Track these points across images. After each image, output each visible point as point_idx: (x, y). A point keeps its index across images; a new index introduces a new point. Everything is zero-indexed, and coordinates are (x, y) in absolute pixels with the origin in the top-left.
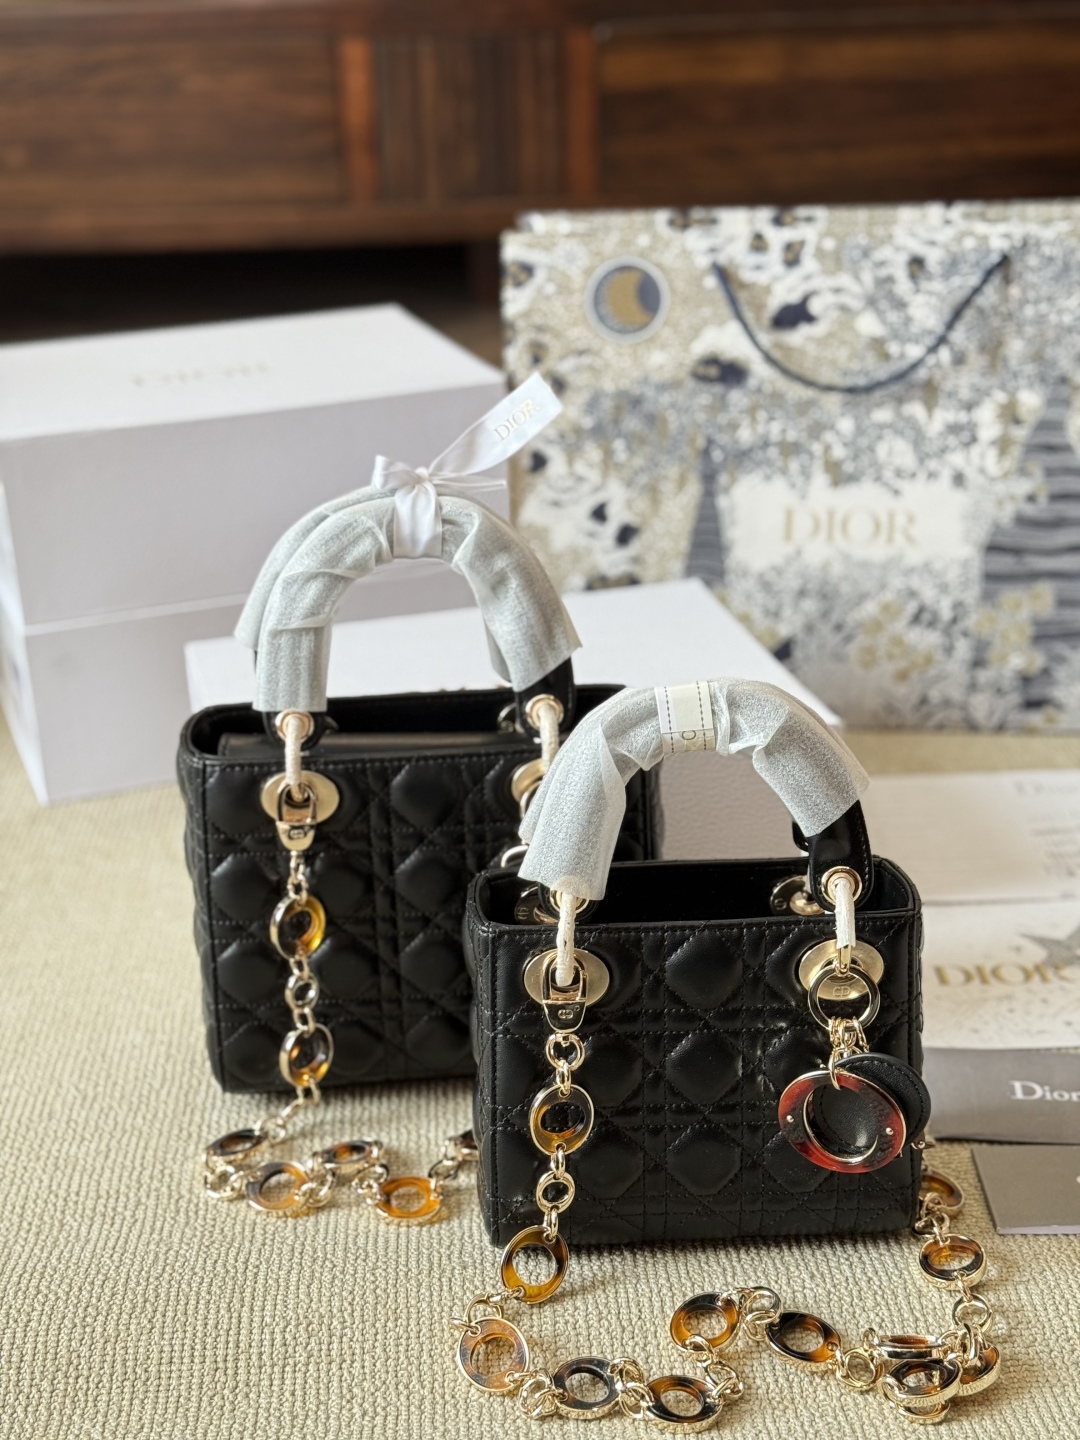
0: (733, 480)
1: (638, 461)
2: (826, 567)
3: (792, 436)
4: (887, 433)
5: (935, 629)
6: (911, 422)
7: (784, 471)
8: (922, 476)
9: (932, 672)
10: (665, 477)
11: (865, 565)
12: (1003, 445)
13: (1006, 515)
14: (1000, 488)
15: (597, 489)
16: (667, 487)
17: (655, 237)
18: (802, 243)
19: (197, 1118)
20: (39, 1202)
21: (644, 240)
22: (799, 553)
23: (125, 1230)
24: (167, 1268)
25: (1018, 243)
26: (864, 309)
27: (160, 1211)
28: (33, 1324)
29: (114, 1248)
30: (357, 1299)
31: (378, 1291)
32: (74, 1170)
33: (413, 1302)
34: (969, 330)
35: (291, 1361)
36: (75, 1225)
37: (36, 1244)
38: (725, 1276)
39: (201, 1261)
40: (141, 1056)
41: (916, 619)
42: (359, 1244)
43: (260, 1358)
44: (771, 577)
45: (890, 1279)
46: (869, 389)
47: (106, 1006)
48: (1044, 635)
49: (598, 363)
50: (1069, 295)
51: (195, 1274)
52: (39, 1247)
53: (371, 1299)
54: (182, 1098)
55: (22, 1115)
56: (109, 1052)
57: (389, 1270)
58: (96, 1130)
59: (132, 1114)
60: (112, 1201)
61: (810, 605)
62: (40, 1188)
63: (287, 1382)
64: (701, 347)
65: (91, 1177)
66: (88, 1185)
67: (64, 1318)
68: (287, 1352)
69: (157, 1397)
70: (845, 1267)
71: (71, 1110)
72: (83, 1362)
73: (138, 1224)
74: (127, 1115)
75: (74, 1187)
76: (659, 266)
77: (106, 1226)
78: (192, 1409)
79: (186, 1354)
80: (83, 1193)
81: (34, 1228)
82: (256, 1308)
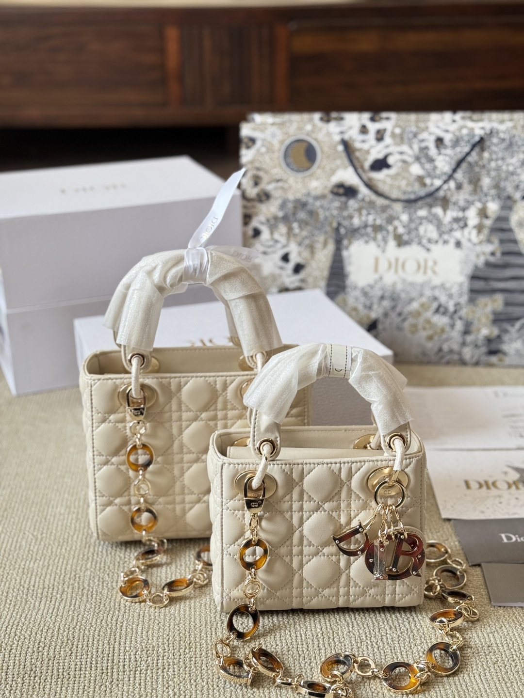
0: (350, 243)
1: (304, 233)
2: (394, 285)
3: (378, 222)
4: (424, 221)
5: (446, 316)
6: (436, 217)
7: (375, 239)
8: (441, 242)
9: (444, 336)
10: (317, 241)
11: (412, 284)
12: (480, 228)
13: (481, 261)
14: (478, 249)
15: (284, 246)
16: (319, 246)
17: (314, 126)
18: (385, 130)
19: (92, 550)
20: (15, 590)
21: (309, 127)
22: (381, 278)
23: (57, 604)
24: (78, 623)
25: (488, 132)
26: (414, 162)
27: (74, 595)
28: (13, 651)
29: (52, 613)
30: (171, 638)
31: (181, 635)
32: (32, 575)
33: (198, 640)
34: (464, 173)
35: (139, 669)
36: (33, 601)
37: (14, 611)
38: (348, 627)
39: (94, 620)
40: (64, 519)
41: (437, 311)
42: (171, 612)
43: (124, 668)
44: (368, 289)
45: (428, 630)
46: (415, 201)
47: (47, 495)
48: (499, 319)
49: (286, 186)
50: (512, 157)
51: (92, 626)
52: (15, 612)
53: (177, 639)
54: (84, 539)
55: (6, 547)
56: (48, 517)
57: (186, 624)
58: (42, 555)
59: (60, 547)
60: (50, 589)
61: (386, 303)
62: (15, 583)
63: (137, 679)
64: (336, 179)
65: (40, 578)
66: (39, 582)
67: (28, 648)
68: (137, 664)
69: (74, 686)
70: (406, 623)
71: (30, 545)
72: (38, 669)
73: (64, 601)
74: (57, 548)
75: (32, 583)
76: (316, 140)
77: (48, 602)
78: (91, 692)
79: (88, 666)
80: (36, 586)
81: (12, 602)
82: (122, 643)
